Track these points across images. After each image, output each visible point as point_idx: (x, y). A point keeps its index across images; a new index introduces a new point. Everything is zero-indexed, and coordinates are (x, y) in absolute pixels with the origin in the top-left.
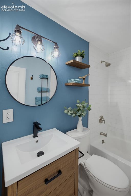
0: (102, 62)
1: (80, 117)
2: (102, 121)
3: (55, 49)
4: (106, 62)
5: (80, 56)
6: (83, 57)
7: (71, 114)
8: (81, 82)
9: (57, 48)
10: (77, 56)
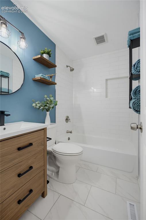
0: (67, 66)
1: (48, 111)
2: (68, 121)
3: (22, 39)
4: (71, 67)
5: (47, 54)
6: (50, 56)
7: (39, 106)
8: (48, 79)
9: (24, 38)
10: (44, 53)
